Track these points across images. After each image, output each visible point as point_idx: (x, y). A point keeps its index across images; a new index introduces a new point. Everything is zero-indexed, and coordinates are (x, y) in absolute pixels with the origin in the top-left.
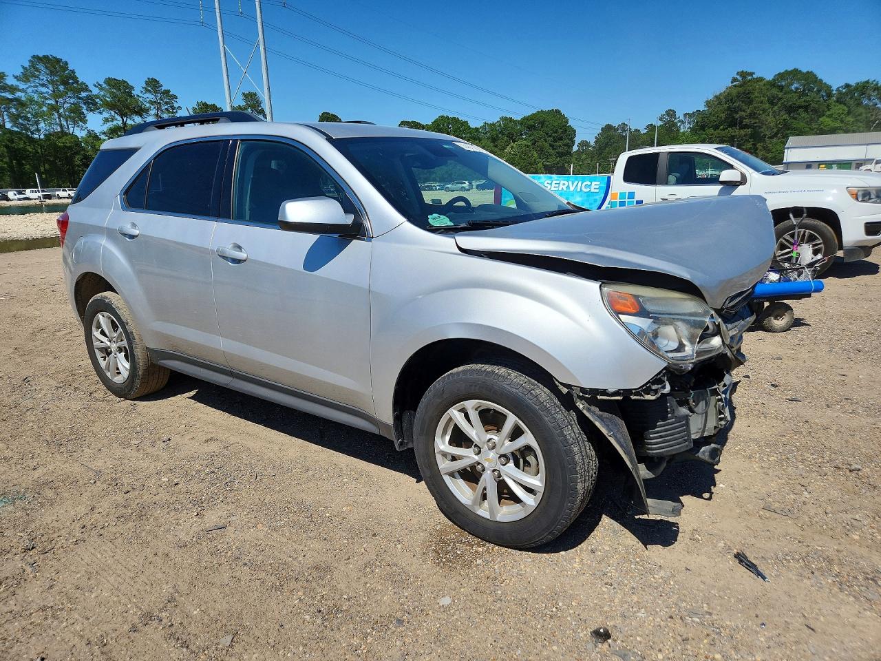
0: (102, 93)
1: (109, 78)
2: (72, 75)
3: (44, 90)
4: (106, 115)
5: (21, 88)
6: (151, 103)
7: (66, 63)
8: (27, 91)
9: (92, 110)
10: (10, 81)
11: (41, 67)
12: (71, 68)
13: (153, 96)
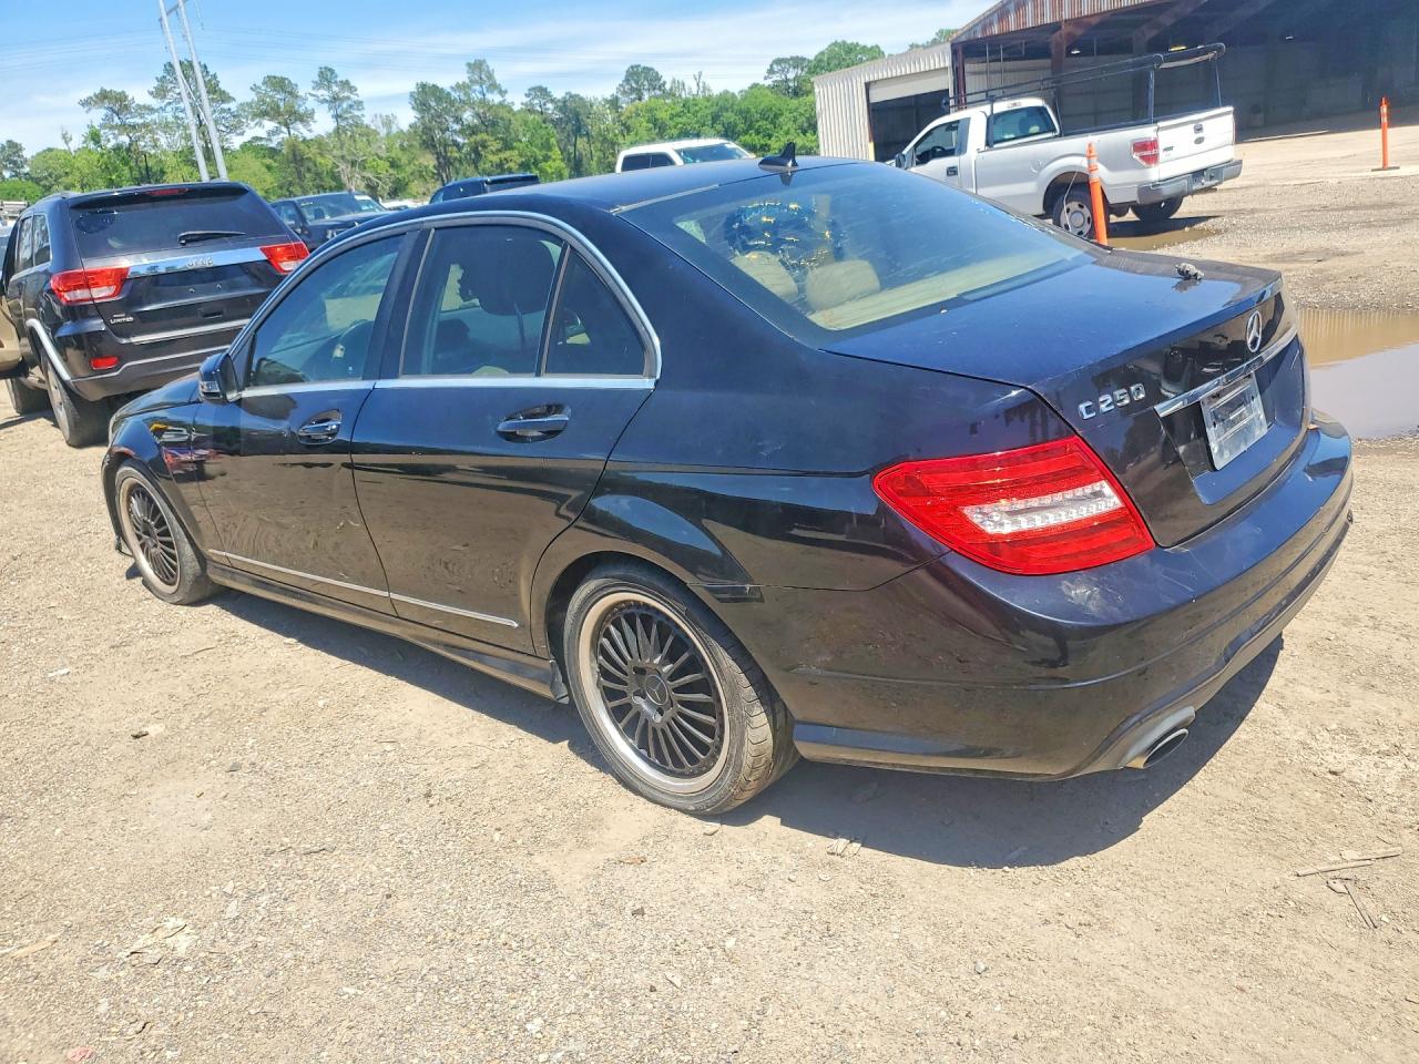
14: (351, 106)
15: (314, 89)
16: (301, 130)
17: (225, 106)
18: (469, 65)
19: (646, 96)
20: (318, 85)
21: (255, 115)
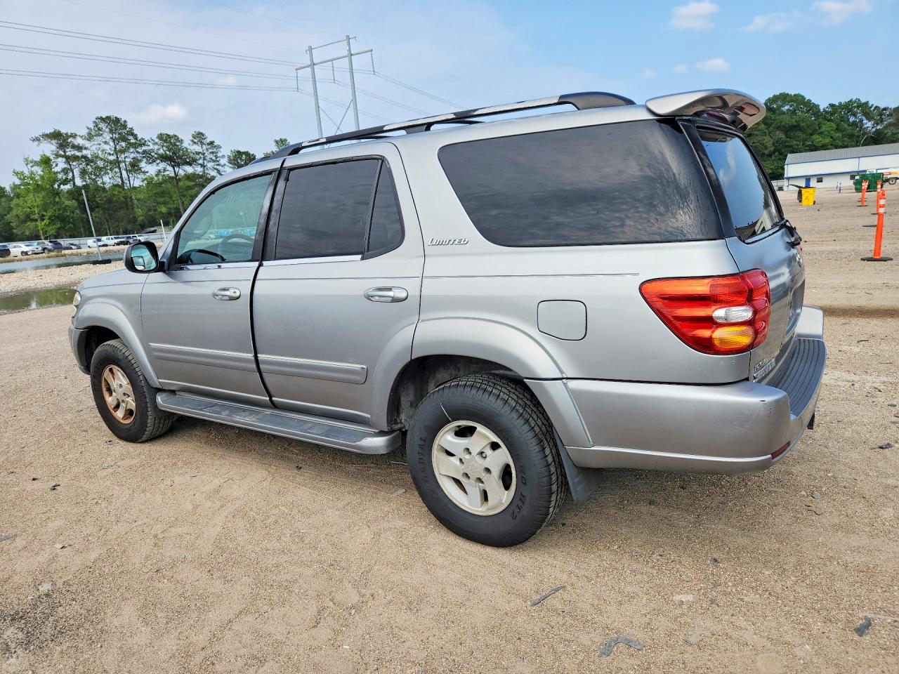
0: (156, 147)
1: (161, 134)
2: (131, 133)
3: (106, 147)
4: (162, 165)
5: (87, 146)
6: (198, 153)
7: (125, 121)
8: (91, 149)
9: (150, 163)
10: (78, 141)
11: (102, 125)
12: (129, 125)
13: (200, 148)
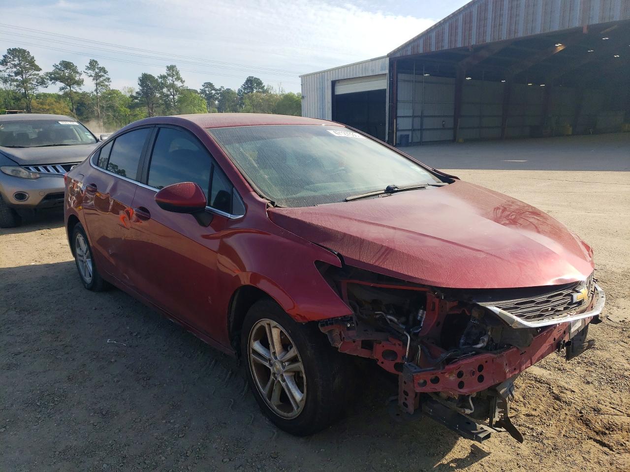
14: (104, 80)
15: (86, 69)
16: (76, 89)
17: (37, 72)
18: (168, 67)
19: (255, 92)
20: (88, 68)
21: (51, 79)
